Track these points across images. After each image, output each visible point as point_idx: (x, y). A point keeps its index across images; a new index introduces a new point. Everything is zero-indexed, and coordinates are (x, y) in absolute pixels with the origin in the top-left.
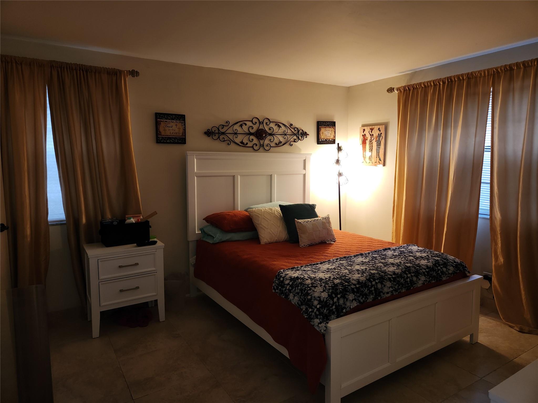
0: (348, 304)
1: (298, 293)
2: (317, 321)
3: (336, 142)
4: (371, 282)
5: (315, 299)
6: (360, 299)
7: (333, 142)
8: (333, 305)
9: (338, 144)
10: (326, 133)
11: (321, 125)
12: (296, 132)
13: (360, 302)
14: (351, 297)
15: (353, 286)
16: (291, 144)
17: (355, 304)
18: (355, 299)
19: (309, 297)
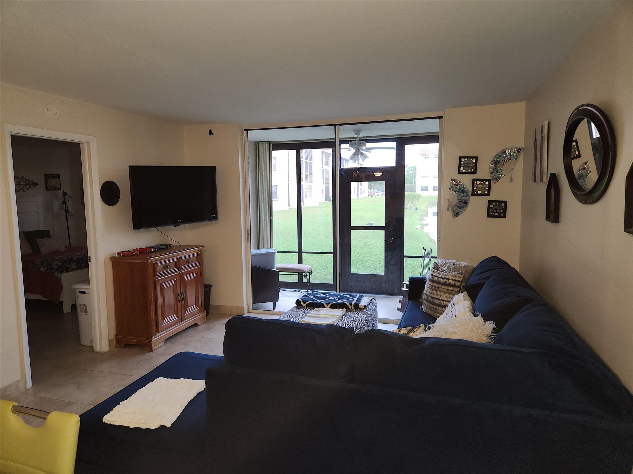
0: (72, 267)
1: (46, 266)
2: (56, 274)
3: (62, 189)
4: (84, 258)
5: (55, 266)
6: (78, 265)
7: (60, 189)
8: (64, 267)
9: (63, 190)
10: (53, 182)
11: (47, 177)
12: (27, 182)
13: (78, 266)
14: (74, 264)
15: (74, 260)
16: (24, 190)
17: (76, 267)
18: (75, 265)
19: (52, 266)
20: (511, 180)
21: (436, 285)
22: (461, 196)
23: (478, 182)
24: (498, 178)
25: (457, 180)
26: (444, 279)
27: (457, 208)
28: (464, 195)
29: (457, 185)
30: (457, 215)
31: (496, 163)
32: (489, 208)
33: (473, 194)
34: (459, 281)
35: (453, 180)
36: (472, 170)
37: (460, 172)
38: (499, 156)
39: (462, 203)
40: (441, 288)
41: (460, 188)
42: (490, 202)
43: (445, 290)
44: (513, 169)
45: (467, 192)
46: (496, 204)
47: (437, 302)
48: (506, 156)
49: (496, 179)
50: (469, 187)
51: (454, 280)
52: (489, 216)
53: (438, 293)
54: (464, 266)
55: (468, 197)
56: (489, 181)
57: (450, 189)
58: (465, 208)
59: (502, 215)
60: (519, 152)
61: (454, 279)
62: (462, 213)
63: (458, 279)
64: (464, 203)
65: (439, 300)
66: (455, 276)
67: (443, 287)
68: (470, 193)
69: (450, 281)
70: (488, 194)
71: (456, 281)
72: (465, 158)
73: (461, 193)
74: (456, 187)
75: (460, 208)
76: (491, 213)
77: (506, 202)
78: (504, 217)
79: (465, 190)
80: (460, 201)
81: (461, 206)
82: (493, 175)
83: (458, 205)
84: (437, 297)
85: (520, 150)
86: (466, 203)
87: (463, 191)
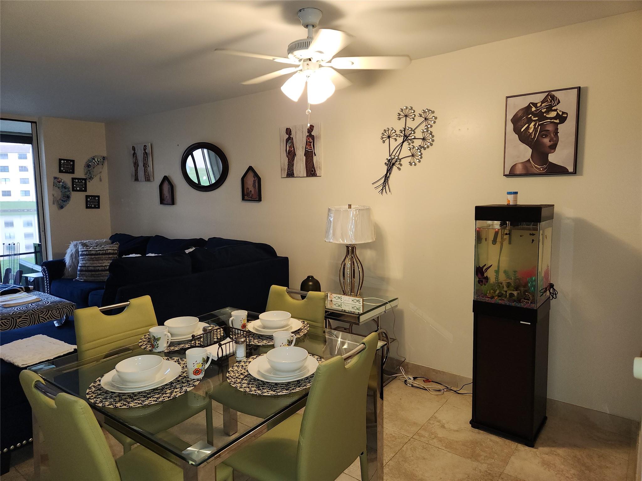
20: (101, 180)
21: (97, 257)
22: (64, 191)
23: (77, 181)
24: (91, 178)
25: (59, 178)
26: (102, 250)
27: (62, 201)
28: (66, 190)
29: (60, 182)
30: (62, 207)
31: (88, 166)
32: (87, 201)
33: (73, 190)
34: (116, 250)
35: (55, 178)
36: (71, 171)
37: (61, 171)
38: (90, 161)
39: (65, 197)
40: (103, 257)
41: (63, 185)
42: (87, 197)
43: (107, 258)
44: (100, 172)
45: (69, 188)
46: (92, 198)
47: (100, 268)
48: (95, 161)
49: (90, 179)
50: (69, 184)
51: (112, 250)
52: (87, 207)
53: (101, 261)
54: (105, 242)
55: (69, 193)
56: (85, 180)
57: (54, 186)
58: (68, 202)
59: (97, 206)
60: (104, 160)
61: (112, 248)
62: (66, 206)
63: (115, 248)
64: (67, 198)
65: (102, 266)
66: (113, 247)
67: (103, 256)
68: (71, 189)
69: (109, 251)
70: (85, 190)
71: (113, 250)
72: (64, 160)
73: (64, 189)
74: (59, 184)
75: (64, 201)
76: (89, 205)
77: (98, 197)
78: (99, 207)
79: (67, 186)
80: (63, 196)
81: (65, 200)
82: (87, 176)
83: (62, 199)
84: (100, 265)
85: (105, 158)
86: (68, 197)
87: (65, 188)
